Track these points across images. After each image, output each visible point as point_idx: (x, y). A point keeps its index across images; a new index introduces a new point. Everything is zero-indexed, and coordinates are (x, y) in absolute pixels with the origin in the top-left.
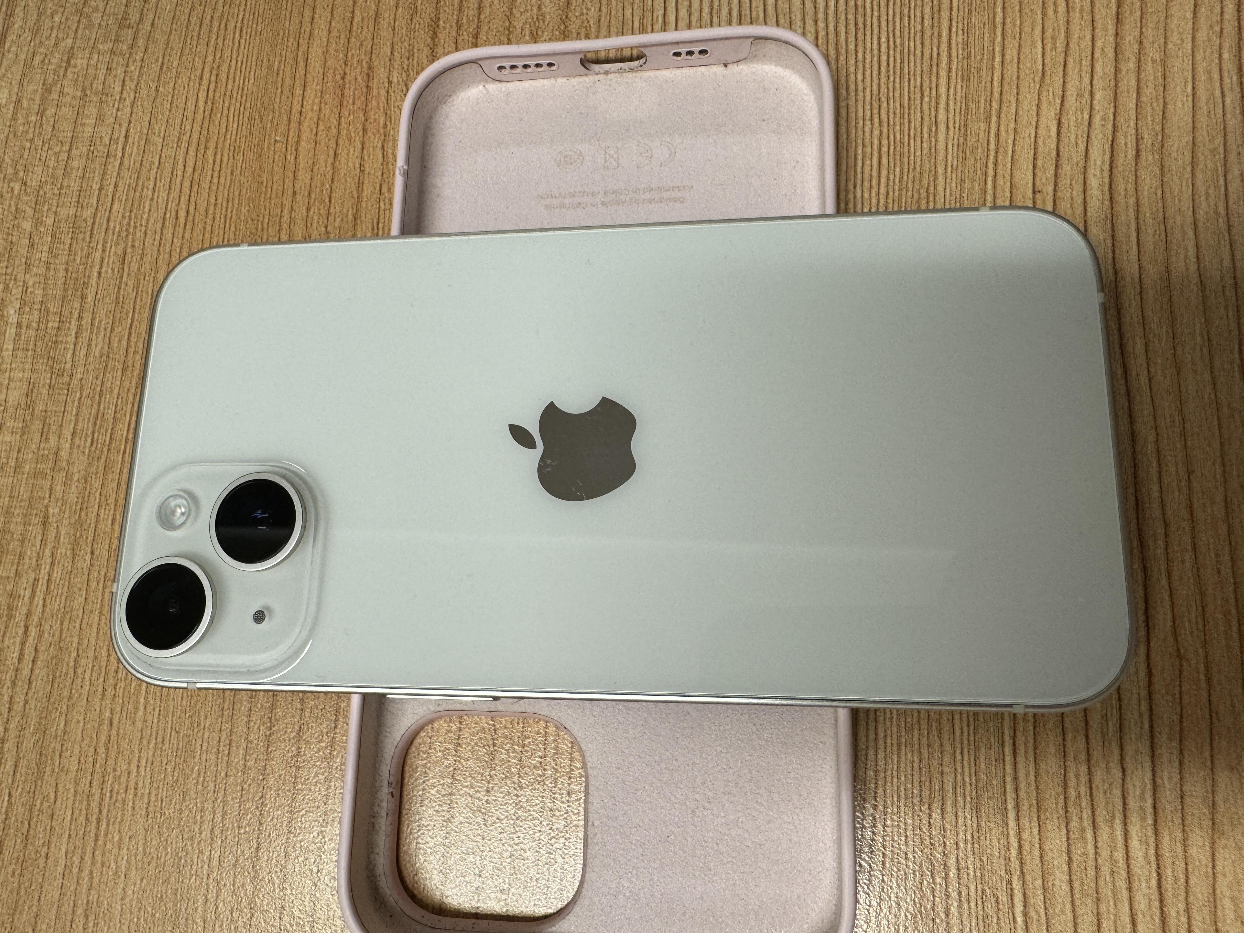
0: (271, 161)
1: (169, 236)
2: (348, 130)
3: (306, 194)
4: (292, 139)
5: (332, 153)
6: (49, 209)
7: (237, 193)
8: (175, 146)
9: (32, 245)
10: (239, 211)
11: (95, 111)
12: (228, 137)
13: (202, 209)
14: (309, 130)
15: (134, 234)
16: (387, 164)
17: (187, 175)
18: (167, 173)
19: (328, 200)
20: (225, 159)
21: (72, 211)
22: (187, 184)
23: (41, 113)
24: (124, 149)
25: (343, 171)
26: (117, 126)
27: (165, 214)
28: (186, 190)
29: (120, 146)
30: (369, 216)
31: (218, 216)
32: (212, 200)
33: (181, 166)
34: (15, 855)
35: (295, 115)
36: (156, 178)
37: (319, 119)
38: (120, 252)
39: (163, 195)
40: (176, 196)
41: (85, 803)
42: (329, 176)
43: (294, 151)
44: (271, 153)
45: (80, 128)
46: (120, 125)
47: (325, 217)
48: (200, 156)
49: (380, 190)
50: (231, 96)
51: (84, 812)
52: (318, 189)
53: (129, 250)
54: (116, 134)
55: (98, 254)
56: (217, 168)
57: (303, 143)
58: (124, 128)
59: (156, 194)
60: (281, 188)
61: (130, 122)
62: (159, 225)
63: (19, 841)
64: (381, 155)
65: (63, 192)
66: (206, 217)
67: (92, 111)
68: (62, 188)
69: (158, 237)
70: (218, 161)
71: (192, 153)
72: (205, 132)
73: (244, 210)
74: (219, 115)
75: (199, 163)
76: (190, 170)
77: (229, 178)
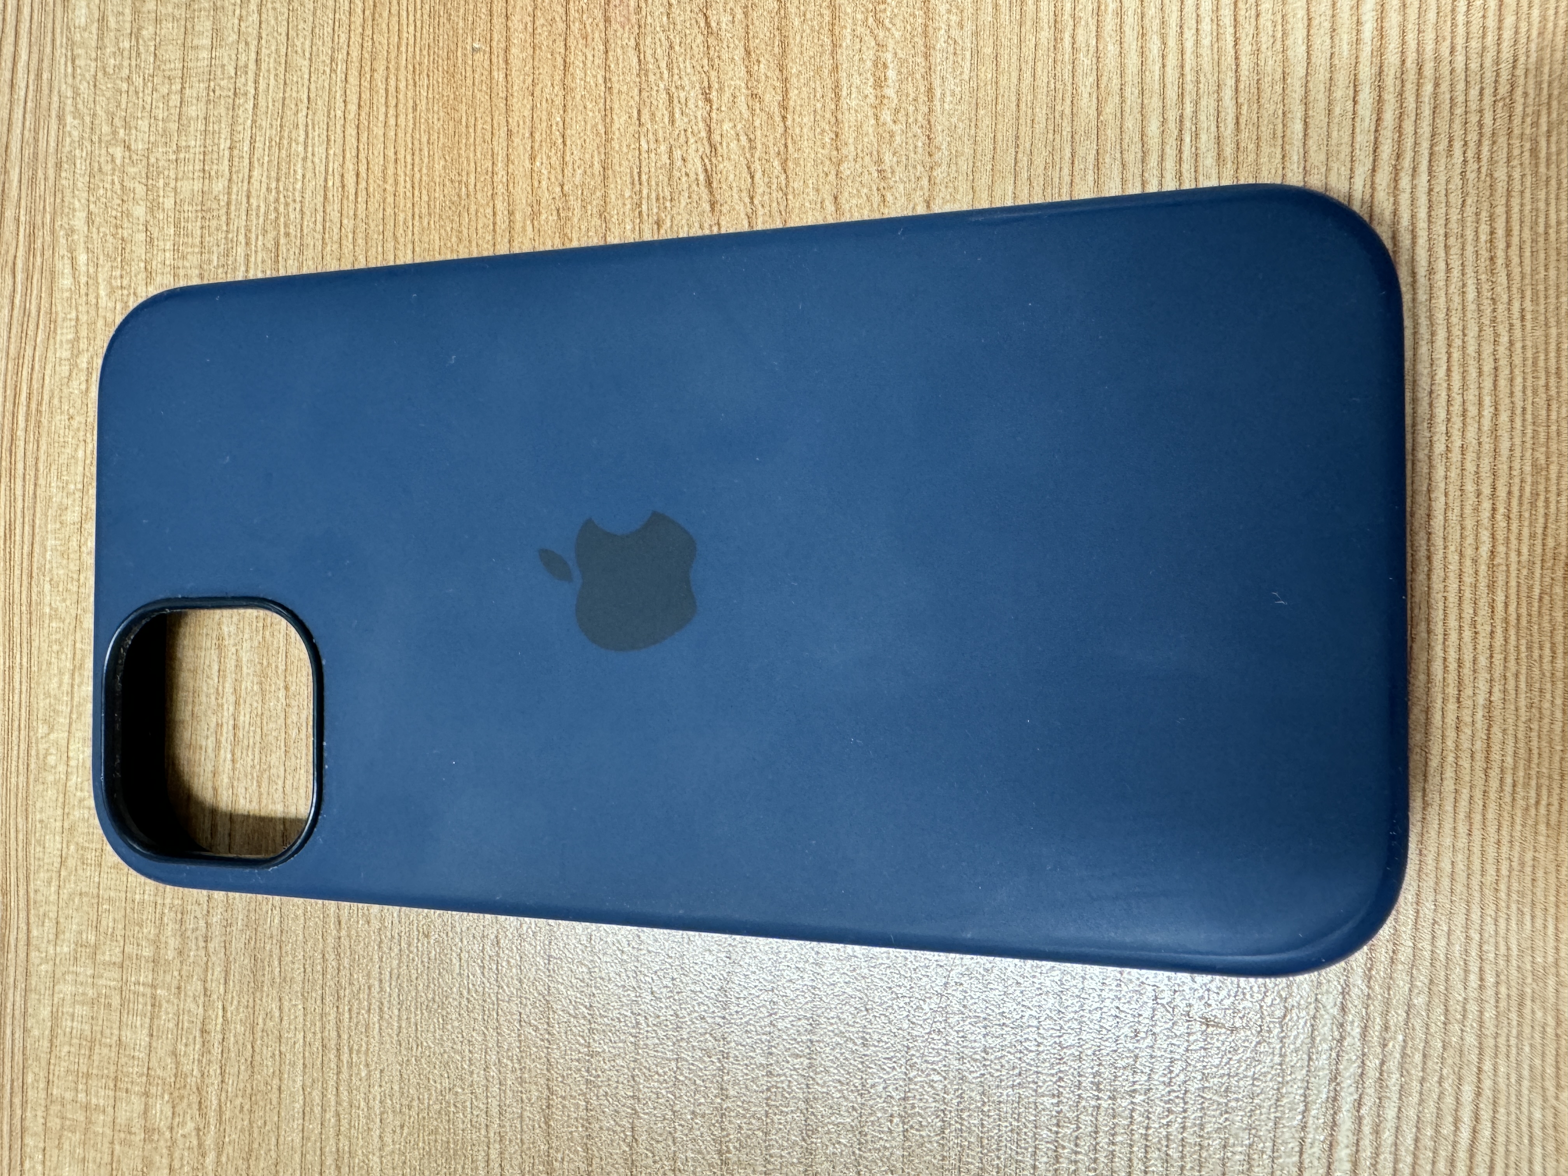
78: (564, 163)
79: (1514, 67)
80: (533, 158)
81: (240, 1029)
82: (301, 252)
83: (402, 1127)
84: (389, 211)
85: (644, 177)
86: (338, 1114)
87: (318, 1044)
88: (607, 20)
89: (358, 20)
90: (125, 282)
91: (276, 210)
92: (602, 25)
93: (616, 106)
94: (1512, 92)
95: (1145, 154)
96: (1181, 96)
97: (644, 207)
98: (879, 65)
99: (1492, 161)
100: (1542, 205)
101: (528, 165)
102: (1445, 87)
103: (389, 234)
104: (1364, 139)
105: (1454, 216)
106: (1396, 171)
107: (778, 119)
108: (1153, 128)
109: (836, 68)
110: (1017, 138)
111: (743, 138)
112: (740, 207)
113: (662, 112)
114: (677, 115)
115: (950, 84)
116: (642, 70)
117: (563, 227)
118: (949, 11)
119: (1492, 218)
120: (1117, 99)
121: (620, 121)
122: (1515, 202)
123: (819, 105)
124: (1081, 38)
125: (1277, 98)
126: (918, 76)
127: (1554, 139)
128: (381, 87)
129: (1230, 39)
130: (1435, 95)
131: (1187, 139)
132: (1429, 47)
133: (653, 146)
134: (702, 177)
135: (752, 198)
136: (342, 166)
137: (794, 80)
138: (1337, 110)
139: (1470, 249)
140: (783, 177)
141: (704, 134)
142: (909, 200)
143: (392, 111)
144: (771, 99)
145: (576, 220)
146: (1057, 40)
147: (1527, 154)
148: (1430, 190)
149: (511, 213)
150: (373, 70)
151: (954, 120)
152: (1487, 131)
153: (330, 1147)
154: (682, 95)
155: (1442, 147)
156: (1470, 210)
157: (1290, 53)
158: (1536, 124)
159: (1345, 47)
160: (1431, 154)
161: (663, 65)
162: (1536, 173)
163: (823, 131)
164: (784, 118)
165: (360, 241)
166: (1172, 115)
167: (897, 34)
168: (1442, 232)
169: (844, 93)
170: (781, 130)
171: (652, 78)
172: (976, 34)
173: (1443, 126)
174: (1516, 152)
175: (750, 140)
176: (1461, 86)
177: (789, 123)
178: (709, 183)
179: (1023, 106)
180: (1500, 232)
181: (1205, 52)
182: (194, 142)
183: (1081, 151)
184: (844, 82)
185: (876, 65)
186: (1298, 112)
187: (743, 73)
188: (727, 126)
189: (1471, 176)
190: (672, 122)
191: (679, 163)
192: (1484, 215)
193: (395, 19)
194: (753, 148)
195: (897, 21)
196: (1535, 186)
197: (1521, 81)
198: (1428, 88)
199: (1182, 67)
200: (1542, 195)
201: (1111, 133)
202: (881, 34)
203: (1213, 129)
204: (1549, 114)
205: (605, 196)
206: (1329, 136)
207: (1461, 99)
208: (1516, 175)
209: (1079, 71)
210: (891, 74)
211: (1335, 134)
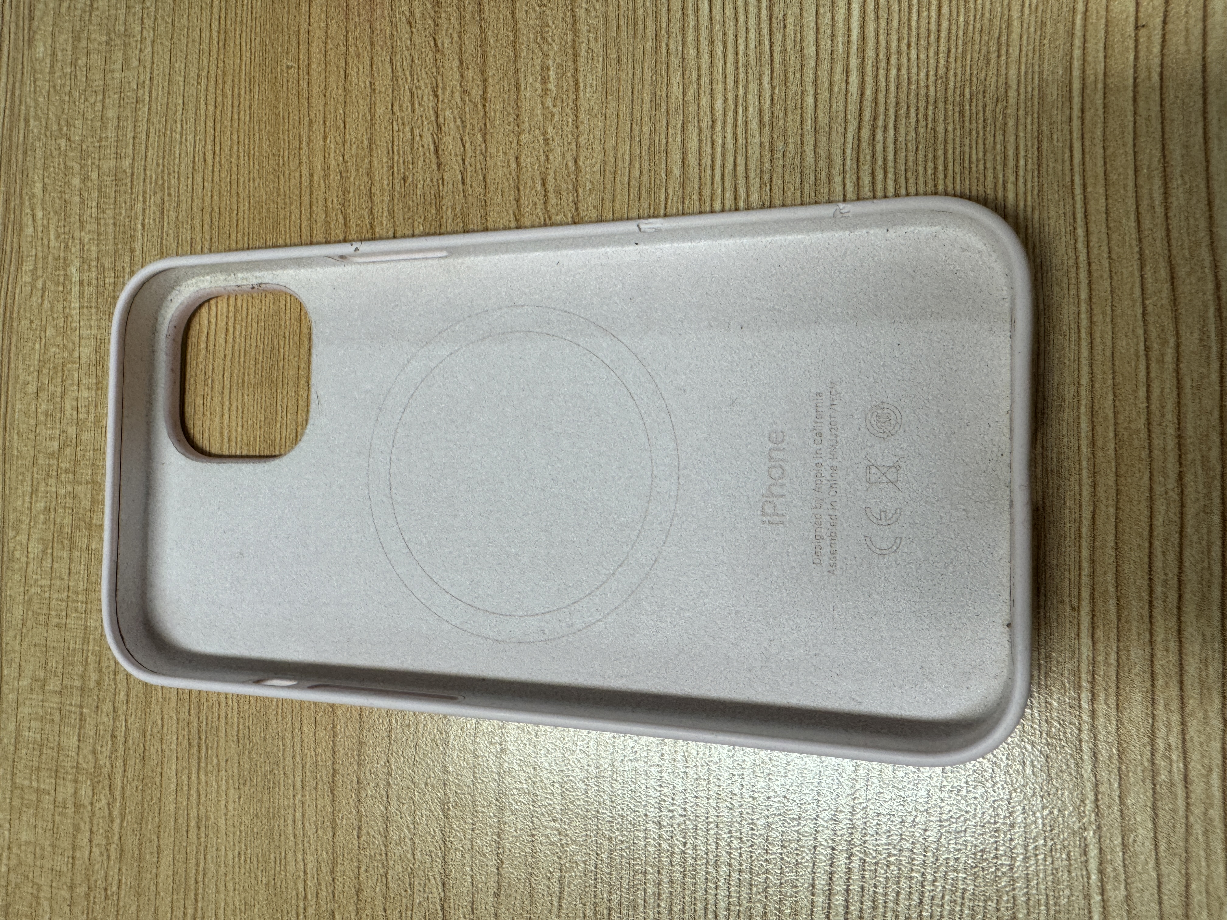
0: (285, 89)
1: (199, 180)
2: (356, 46)
3: (321, 123)
4: (303, 63)
5: (342, 73)
6: (93, 163)
7: (257, 128)
8: (196, 84)
9: (82, 202)
10: (260, 147)
11: (120, 55)
12: (243, 67)
13: (226, 149)
14: (318, 50)
15: (169, 181)
16: (397, 80)
17: (210, 113)
18: (191, 115)
19: (342, 126)
20: (242, 93)
21: (113, 163)
22: (210, 124)
23: (74, 64)
24: (150, 93)
25: (355, 92)
26: (141, 69)
27: (194, 157)
28: (210, 130)
29: (147, 89)
30: (383, 139)
31: (241, 155)
32: (235, 138)
33: (203, 106)
34: (136, 773)
35: (303, 36)
36: (182, 121)
37: (327, 38)
38: (159, 201)
39: (190, 137)
40: (202, 137)
41: (186, 729)
42: (341, 99)
43: (306, 76)
44: (285, 80)
45: (110, 75)
46: (145, 67)
47: (341, 144)
48: (219, 92)
49: (392, 110)
50: (241, 22)
51: (186, 737)
52: (332, 115)
53: (166, 199)
54: (142, 78)
55: (140, 205)
56: (236, 103)
57: (314, 66)
58: (148, 70)
59: (184, 137)
60: (297, 118)
61: (153, 63)
62: (191, 170)
63: (138, 761)
64: (390, 70)
65: (103, 143)
66: (231, 157)
67: (118, 55)
68: (100, 141)
69: (190, 182)
70: (236, 95)
71: (211, 89)
72: (221, 65)
73: (265, 146)
74: (232, 45)
75: (219, 100)
76: (211, 108)
77: (248, 112)
78: (344, 141)
79: (948, 56)
80: (325, 138)
81: (136, 734)
82: (178, 205)
83: (240, 798)
84: (234, 177)
85: (395, 148)
86: (198, 791)
87: (186, 743)
88: (372, 44)
89: (214, 50)
90: (67, 229)
91: (162, 178)
92: (369, 48)
93: (378, 102)
94: (946, 73)
95: (713, 121)
96: (736, 82)
97: (396, 169)
98: (545, 68)
99: (934, 120)
100: (967, 149)
101: (322, 142)
102: (904, 71)
103: (234, 192)
104: (853, 107)
105: (911, 158)
106: (874, 128)
107: (480, 107)
108: (719, 104)
109: (517, 72)
110: (632, 114)
111: (458, 120)
112: (456, 167)
113: (407, 105)
114: (417, 106)
115: (589, 79)
116: (394, 78)
117: (343, 184)
118: (589, 31)
119: (935, 157)
120: (695, 86)
121: (380, 110)
122: (950, 147)
123: (506, 97)
124: (672, 46)
125: (797, 82)
126: (569, 75)
127: (974, 104)
128: (229, 93)
129: (767, 43)
130: (898, 76)
131: (740, 111)
132: (894, 45)
133: (401, 127)
134: (432, 148)
135: (464, 160)
136: (205, 147)
137: (490, 80)
138: (836, 89)
139: (921, 179)
140: (483, 146)
141: (433, 118)
142: (563, 158)
143: (236, 110)
144: (476, 93)
145: (352, 179)
146: (657, 49)
147: (957, 114)
148: (896, 141)
149: (311, 175)
150: (224, 82)
151: (592, 103)
152: (931, 100)
153: (193, 814)
154: (420, 92)
155: (902, 111)
156: (921, 153)
157: (806, 52)
158: (962, 95)
159: (841, 46)
160: (896, 116)
161: (408, 73)
162: (963, 127)
163: (509, 114)
164: (484, 106)
165: (216, 197)
166: (730, 95)
167: (556, 47)
168: (903, 168)
169: (522, 87)
170: (482, 114)
171: (400, 82)
172: (606, 45)
173: (903, 96)
174: (950, 113)
175: (463, 122)
176: (914, 70)
177: (487, 109)
178: (436, 151)
179: (636, 92)
180: (941, 168)
181: (751, 53)
182: (111, 134)
183: (672, 123)
184: (522, 80)
185: (542, 69)
186: (810, 90)
187: (458, 76)
188: (448, 113)
189: (922, 130)
190: (413, 111)
191: (417, 138)
192: (930, 156)
193: (238, 48)
194: (464, 127)
195: (556, 38)
196: (962, 137)
197: (953, 66)
198: (894, 72)
199: (737, 63)
200: (967, 142)
201: (692, 108)
202: (545, 49)
203: (757, 104)
204: (971, 87)
205: (370, 162)
206: (831, 107)
207: (914, 79)
208: (950, 128)
209: (671, 69)
210: (552, 73)
211: (834, 106)
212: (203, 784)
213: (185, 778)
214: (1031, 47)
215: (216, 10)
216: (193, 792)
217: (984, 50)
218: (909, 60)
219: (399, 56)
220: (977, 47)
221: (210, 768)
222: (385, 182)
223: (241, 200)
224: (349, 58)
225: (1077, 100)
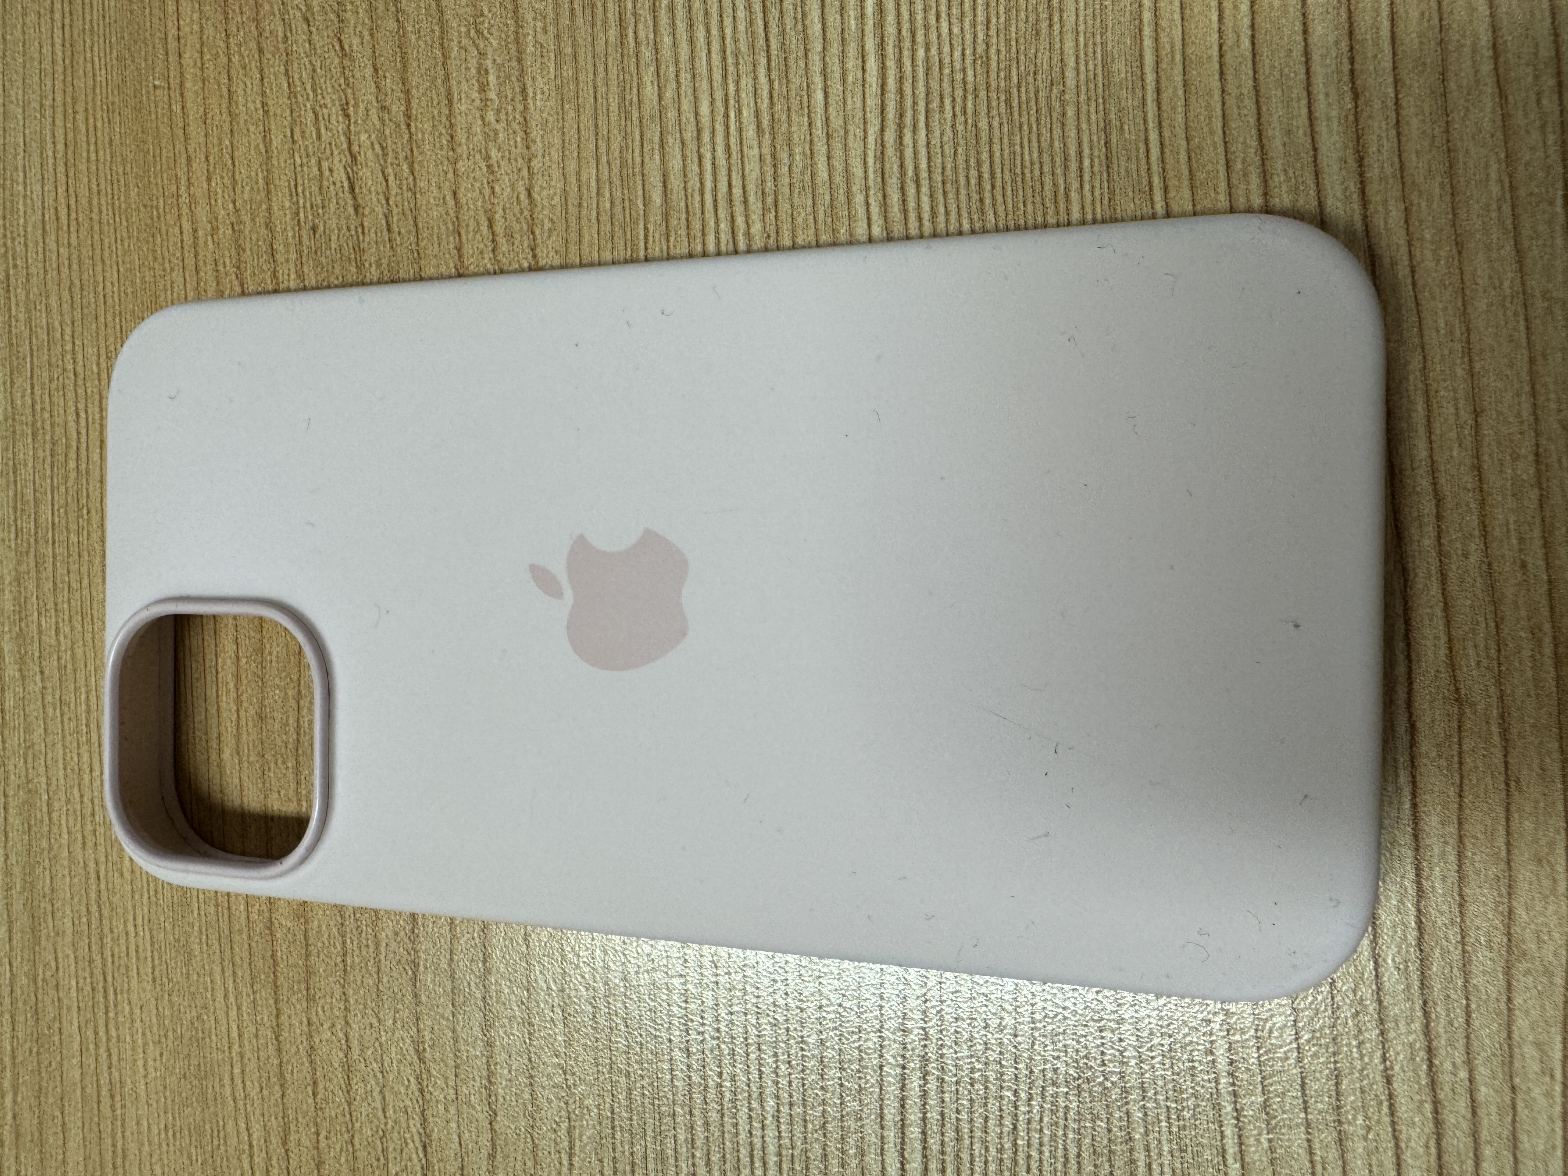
0: (153, 116)
1: (52, 245)
2: (241, 55)
3: (203, 159)
4: (174, 83)
5: (225, 90)
7: (121, 171)
8: (38, 116)
10: (127, 196)
12: (98, 91)
13: (84, 201)
14: (192, 63)
15: (14, 249)
16: (296, 97)
17: (59, 155)
18: (36, 159)
19: (230, 162)
20: (99, 124)
22: (61, 169)
25: (243, 118)
27: (43, 214)
28: (62, 178)
30: (284, 177)
31: (104, 208)
32: (94, 186)
33: (50, 145)
34: (29, 1032)
35: (172, 45)
36: (25, 167)
37: (202, 45)
39: (37, 188)
40: (52, 188)
41: (88, 970)
42: (226, 127)
43: (179, 98)
44: (152, 105)
47: (230, 187)
48: (69, 125)
49: (292, 137)
50: (92, 30)
51: (88, 980)
52: (216, 149)
53: (11, 272)
56: (92, 139)
57: (188, 85)
59: (29, 188)
60: (172, 155)
62: (40, 232)
63: (29, 1015)
64: (286, 85)
66: (91, 211)
69: (40, 249)
70: (91, 129)
71: (59, 122)
72: (69, 90)
73: (133, 194)
74: (81, 61)
75: (70, 135)
76: (60, 147)
77: (108, 151)
212: (114, 1040)
213: (90, 1034)
214: (1090, 11)
215: (57, 16)
216: (102, 1050)
217: (1032, 18)
218: (939, 36)
219: (295, 65)
220: (1023, 15)
221: (121, 1019)
222: (290, 234)
223: (107, 268)
224: (233, 72)
225: (1150, 78)
